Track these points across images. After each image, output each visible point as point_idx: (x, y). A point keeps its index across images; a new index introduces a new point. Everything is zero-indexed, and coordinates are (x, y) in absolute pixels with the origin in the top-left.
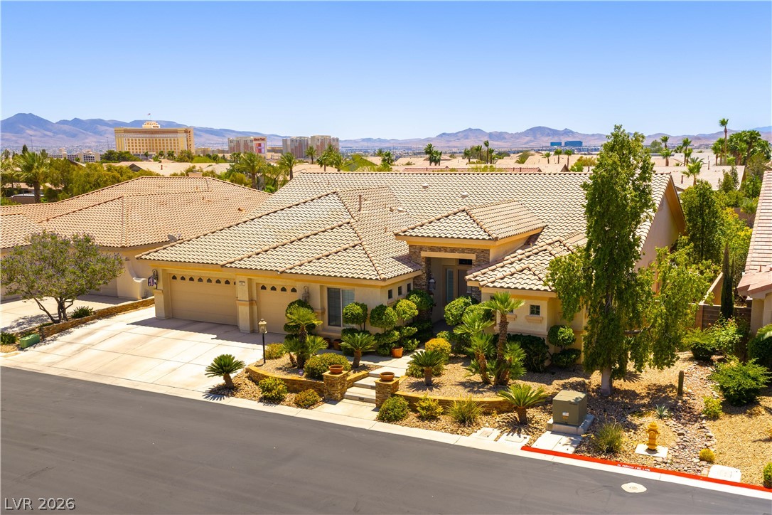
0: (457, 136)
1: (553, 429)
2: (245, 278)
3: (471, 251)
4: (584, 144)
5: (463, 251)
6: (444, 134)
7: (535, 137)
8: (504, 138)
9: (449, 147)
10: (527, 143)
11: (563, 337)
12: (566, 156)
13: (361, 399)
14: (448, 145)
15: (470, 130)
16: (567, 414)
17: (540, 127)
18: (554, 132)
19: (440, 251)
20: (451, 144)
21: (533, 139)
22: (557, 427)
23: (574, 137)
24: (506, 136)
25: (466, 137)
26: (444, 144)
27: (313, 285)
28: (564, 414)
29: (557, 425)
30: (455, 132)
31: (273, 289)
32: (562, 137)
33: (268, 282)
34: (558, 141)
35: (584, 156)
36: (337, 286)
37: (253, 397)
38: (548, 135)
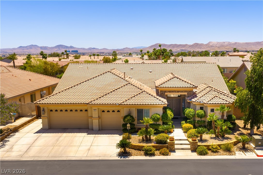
0: (27, 48)
1: (256, 148)
2: (96, 108)
3: (185, 91)
4: (78, 52)
5: (182, 92)
6: (21, 47)
7: (59, 49)
8: (47, 49)
9: (24, 52)
10: (56, 51)
11: (234, 118)
12: (97, 56)
13: (182, 149)
14: (23, 51)
15: (32, 45)
16: (260, 143)
17: (61, 45)
18: (67, 47)
19: (173, 92)
20: (25, 51)
21: (58, 49)
22: (257, 148)
23: (74, 49)
24: (48, 48)
25: (31, 48)
26: (21, 51)
27: (132, 108)
28: (259, 143)
29: (257, 147)
30: (26, 46)
31: (108, 111)
32: (70, 49)
33: (106, 109)
34: (68, 50)
35: (106, 56)
36: (142, 108)
37: (141, 155)
38: (64, 48)
